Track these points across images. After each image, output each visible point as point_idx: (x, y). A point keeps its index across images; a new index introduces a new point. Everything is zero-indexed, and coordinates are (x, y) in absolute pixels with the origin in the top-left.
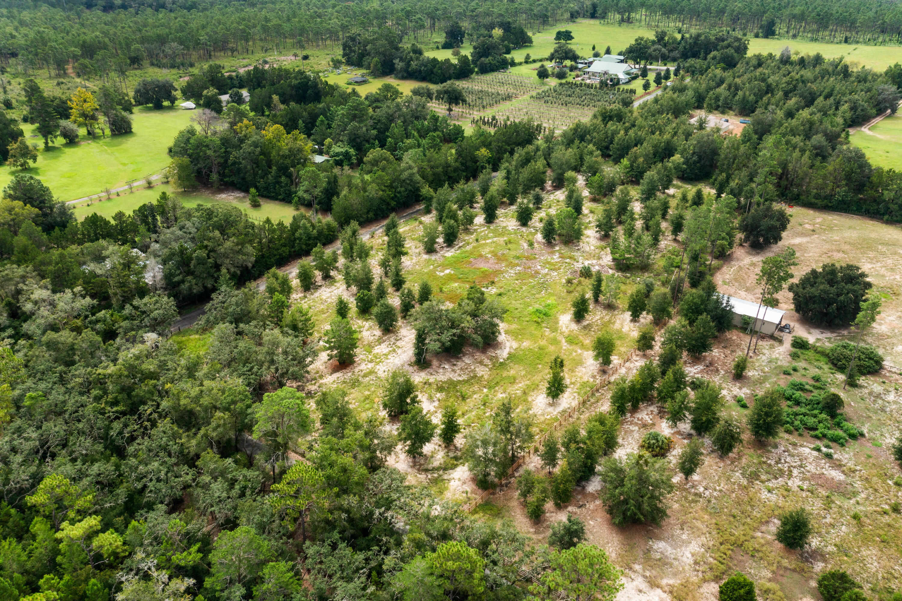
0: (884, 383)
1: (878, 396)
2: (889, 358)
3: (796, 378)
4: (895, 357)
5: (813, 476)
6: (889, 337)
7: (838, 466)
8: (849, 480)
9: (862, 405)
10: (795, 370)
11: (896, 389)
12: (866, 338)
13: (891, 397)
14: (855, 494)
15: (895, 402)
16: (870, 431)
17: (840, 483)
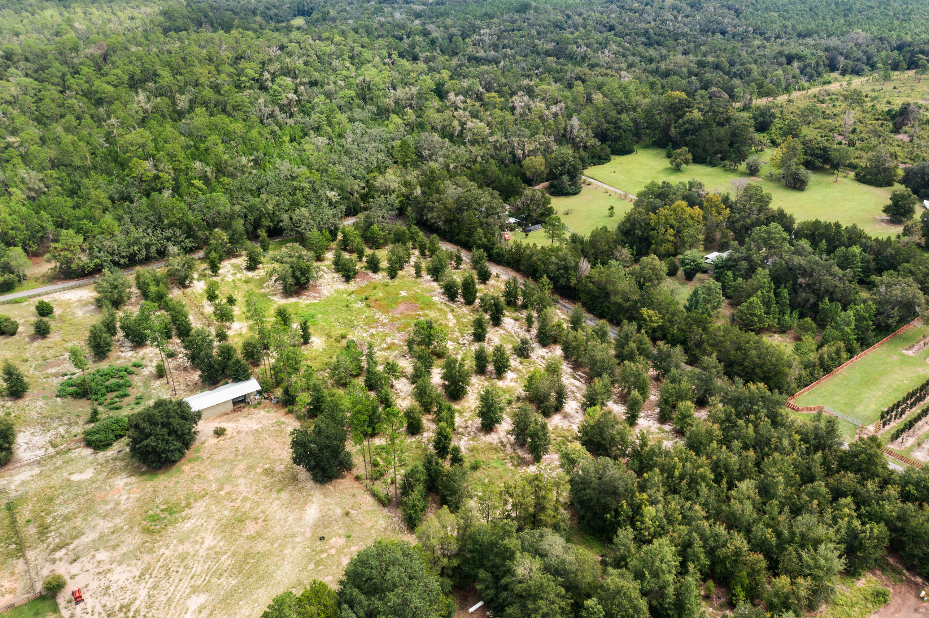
0: (75, 436)
1: (70, 424)
2: (90, 458)
3: (130, 400)
4: (86, 463)
5: (62, 363)
6: (107, 478)
7: (56, 375)
8: (44, 372)
9: (75, 412)
10: (138, 404)
11: (63, 437)
12: (123, 464)
13: (62, 430)
14: (35, 369)
15: (56, 428)
16: (55, 401)
17: (47, 369)
